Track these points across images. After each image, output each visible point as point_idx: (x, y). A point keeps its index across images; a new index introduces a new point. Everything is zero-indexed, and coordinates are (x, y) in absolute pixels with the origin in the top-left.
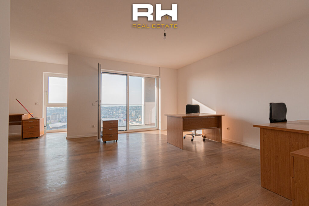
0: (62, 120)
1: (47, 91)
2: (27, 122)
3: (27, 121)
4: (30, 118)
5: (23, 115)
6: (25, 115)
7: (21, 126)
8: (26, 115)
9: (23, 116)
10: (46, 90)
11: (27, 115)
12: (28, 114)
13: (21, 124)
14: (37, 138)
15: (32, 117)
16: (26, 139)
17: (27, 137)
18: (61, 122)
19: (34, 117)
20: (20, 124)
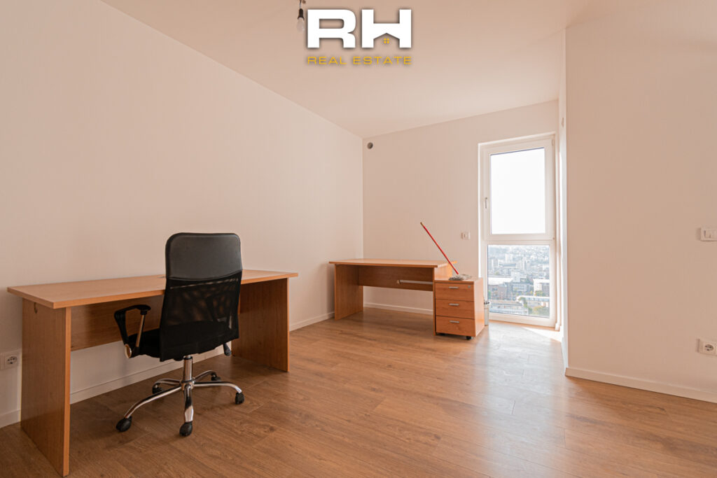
0: (502, 271)
1: (487, 199)
2: (445, 289)
3: (445, 286)
4: (452, 277)
5: (436, 266)
6: (439, 266)
7: (432, 293)
8: (441, 268)
9: (435, 269)
10: (485, 197)
11: (445, 267)
12: (447, 264)
13: (431, 290)
14: (469, 338)
15: (455, 276)
16: (442, 334)
17: (446, 332)
18: (499, 275)
19: (460, 276)
20: (429, 288)
